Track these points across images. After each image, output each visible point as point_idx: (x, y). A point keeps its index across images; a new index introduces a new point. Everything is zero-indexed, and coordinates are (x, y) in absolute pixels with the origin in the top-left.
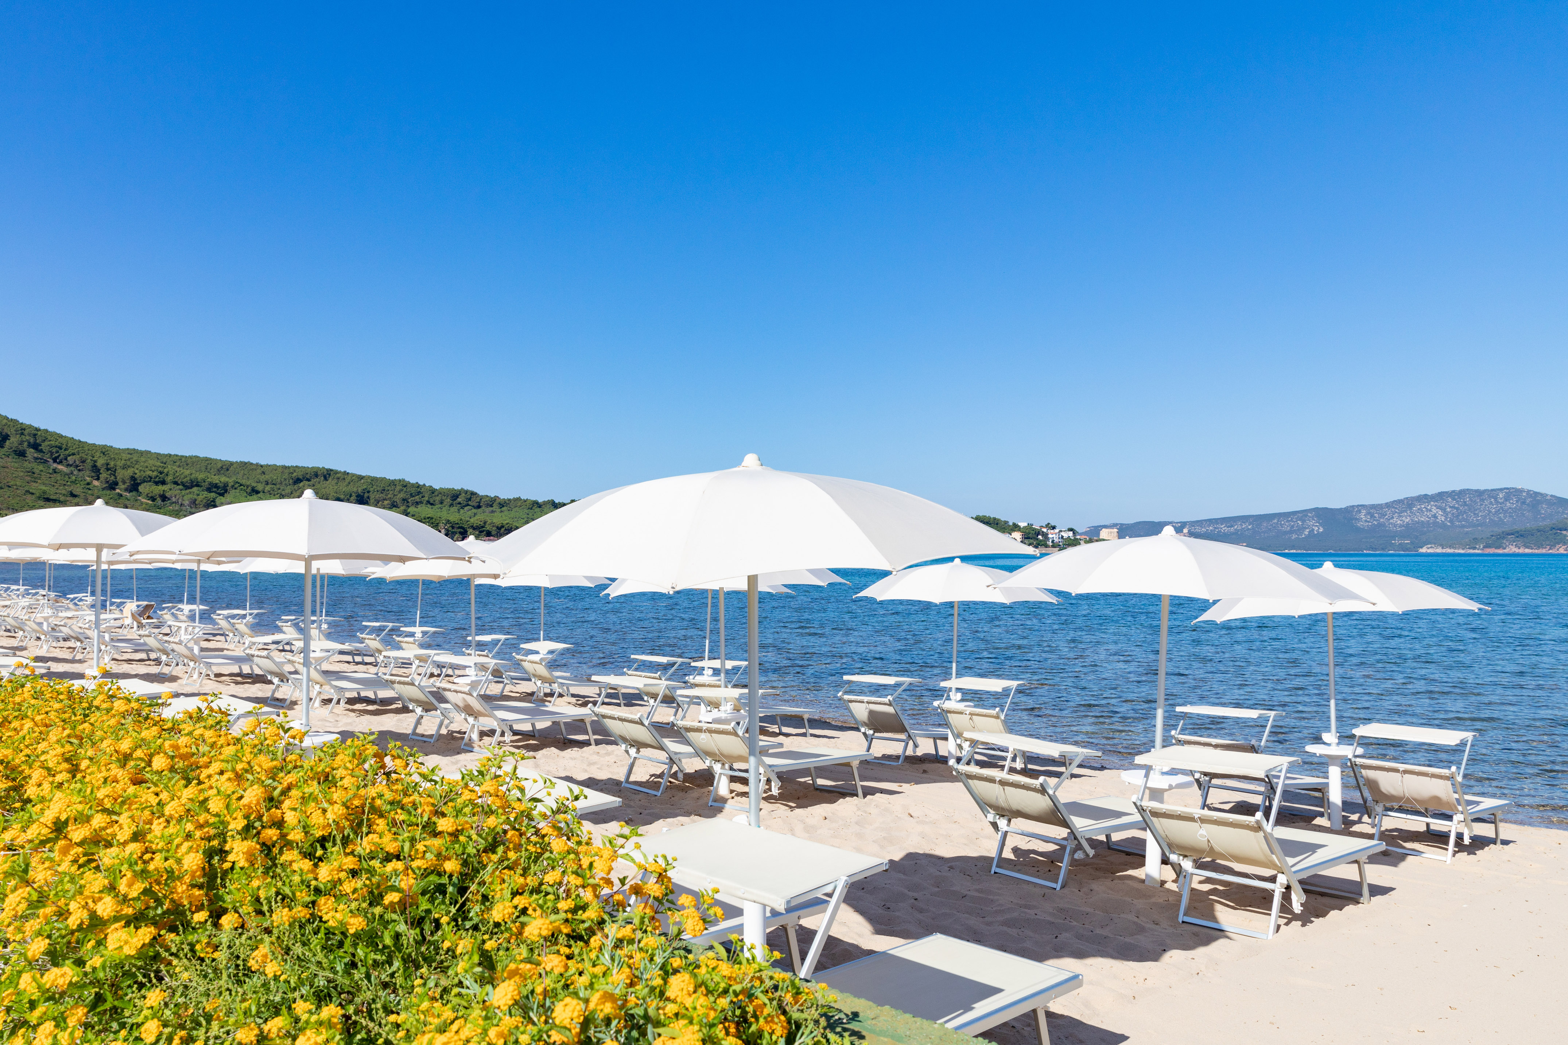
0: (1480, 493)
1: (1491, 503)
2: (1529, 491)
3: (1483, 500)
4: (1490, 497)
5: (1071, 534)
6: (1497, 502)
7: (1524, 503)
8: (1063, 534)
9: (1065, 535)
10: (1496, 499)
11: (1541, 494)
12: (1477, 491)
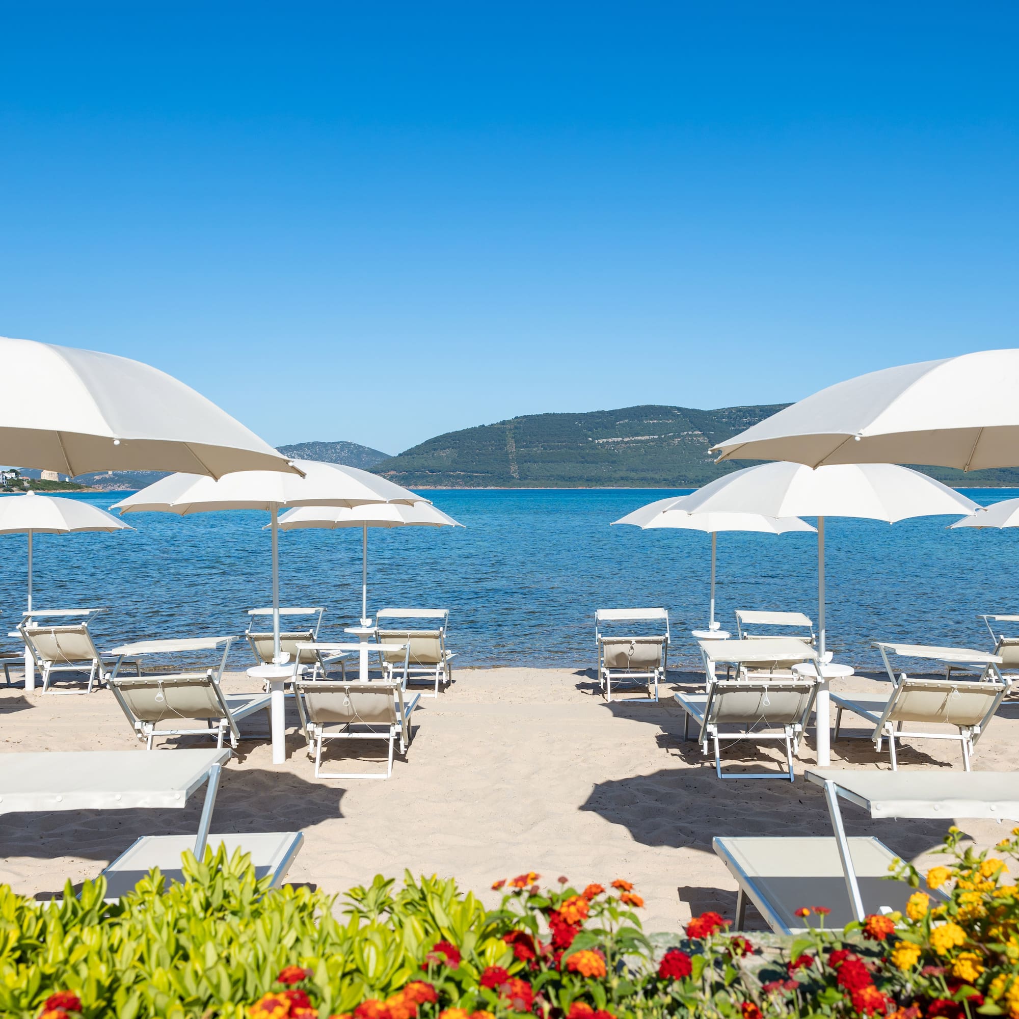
0: (325, 445)
1: (332, 453)
2: (355, 444)
3: (327, 450)
4: (332, 448)
5: (13, 475)
6: (336, 452)
7: (352, 453)
8: (6, 475)
9: (9, 476)
10: (335, 450)
11: (362, 447)
12: (323, 443)
